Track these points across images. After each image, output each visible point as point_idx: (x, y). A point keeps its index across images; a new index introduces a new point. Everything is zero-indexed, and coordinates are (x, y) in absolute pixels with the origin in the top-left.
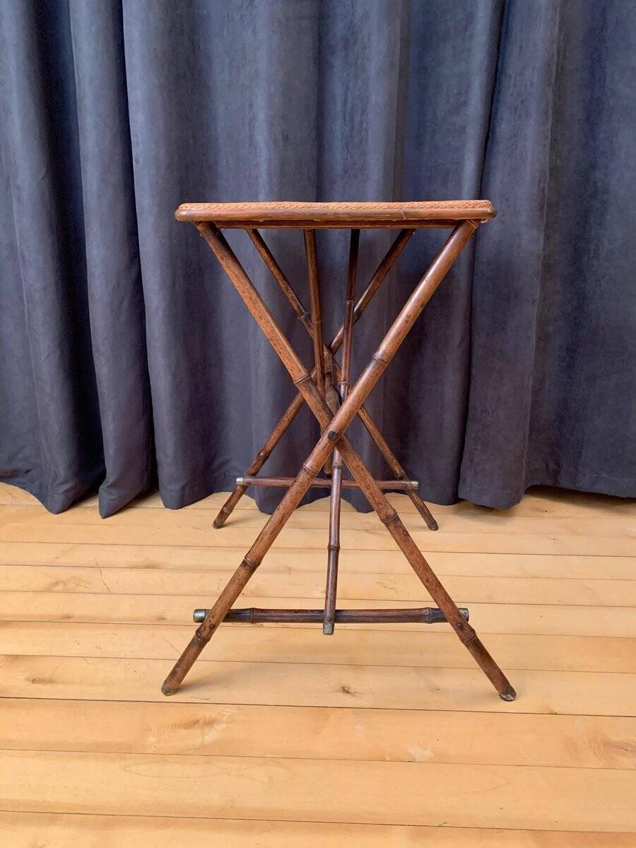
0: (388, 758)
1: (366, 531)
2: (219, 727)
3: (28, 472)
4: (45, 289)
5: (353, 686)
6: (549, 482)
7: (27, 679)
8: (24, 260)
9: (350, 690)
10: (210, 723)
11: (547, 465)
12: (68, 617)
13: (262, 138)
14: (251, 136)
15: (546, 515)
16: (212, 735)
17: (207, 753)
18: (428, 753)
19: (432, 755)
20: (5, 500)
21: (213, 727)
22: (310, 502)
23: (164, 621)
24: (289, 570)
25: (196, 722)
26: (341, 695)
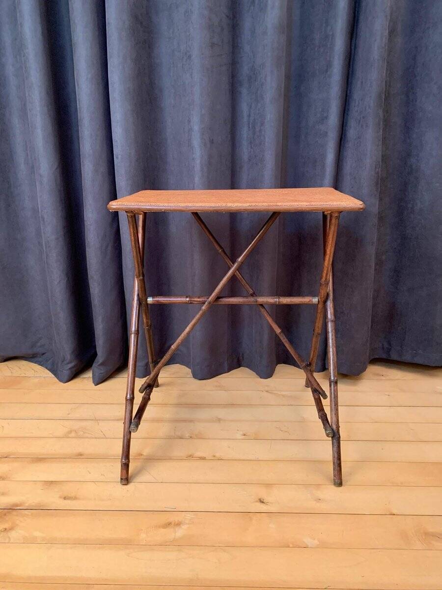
0: (291, 546)
1: (267, 391)
2: (184, 527)
3: (43, 354)
4: (57, 239)
5: (266, 499)
6: (384, 356)
7: (60, 497)
8: (43, 220)
9: (264, 501)
10: (179, 524)
11: (383, 345)
12: (80, 455)
13: (196, 142)
14: (190, 140)
15: (383, 378)
16: (180, 532)
17: (178, 544)
18: (316, 542)
19: (318, 543)
20: (30, 373)
21: (181, 527)
22: (228, 372)
23: (143, 456)
24: (219, 420)
25: (170, 524)
26: (259, 504)
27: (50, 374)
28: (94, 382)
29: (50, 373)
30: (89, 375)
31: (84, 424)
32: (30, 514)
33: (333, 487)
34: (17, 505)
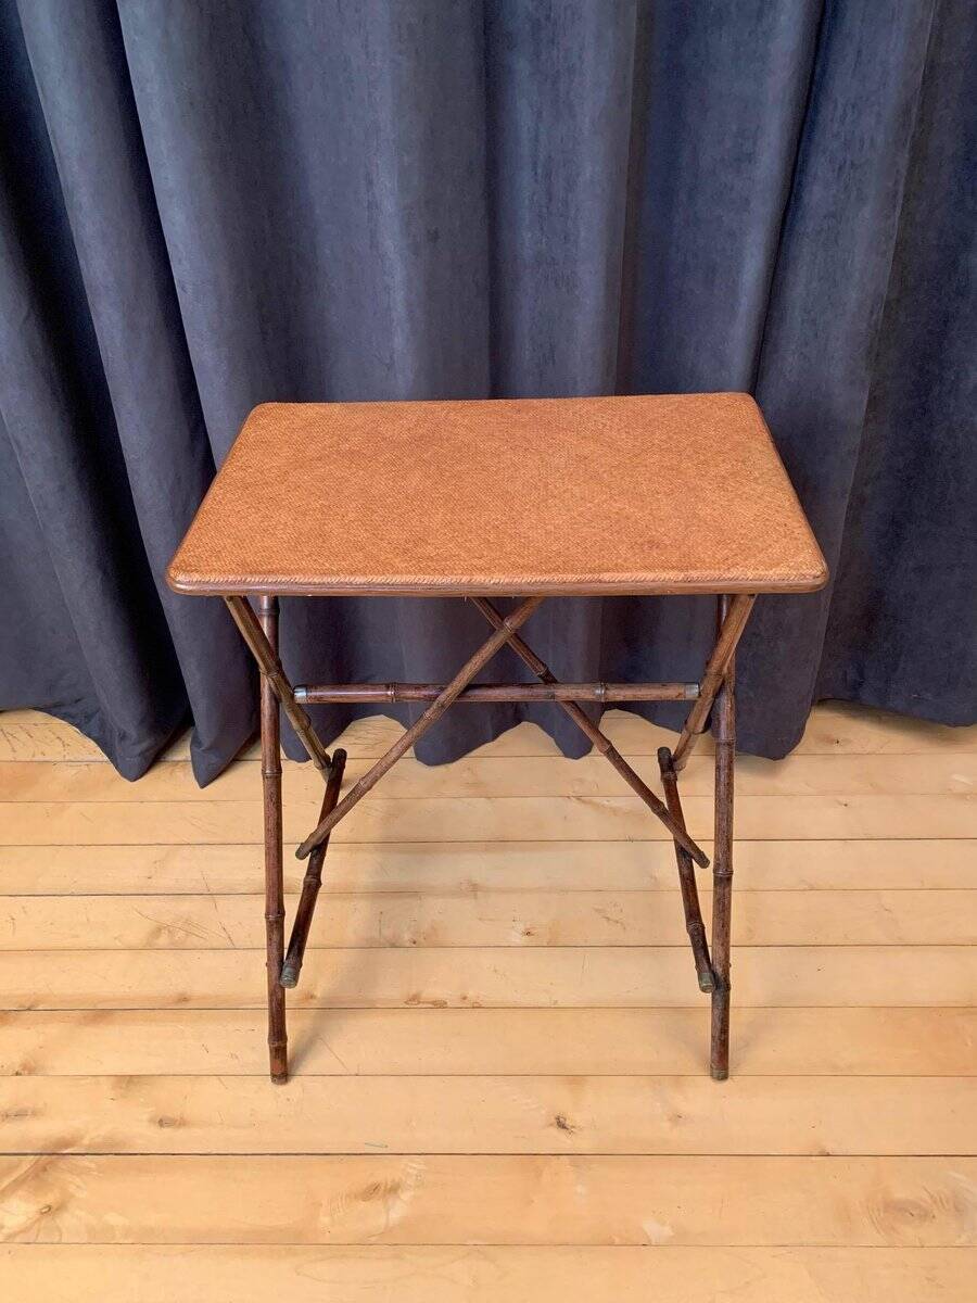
0: (617, 1241)
1: (578, 798)
2: (405, 1196)
3: (77, 701)
4: (62, 489)
6: (846, 695)
7: (151, 1121)
9: (568, 1123)
10: (394, 1190)
11: (846, 674)
12: (184, 999)
15: (837, 749)
16: (398, 1210)
17: (394, 1242)
18: (667, 1231)
19: (672, 1234)
20: (54, 752)
21: (399, 1197)
22: (495, 737)
23: (315, 1001)
24: (474, 889)
25: (376, 1188)
26: (555, 1131)
27: (99, 755)
28: (197, 777)
29: (99, 749)
30: (183, 753)
31: (186, 906)
32: (93, 1166)
33: (709, 1080)
34: (67, 1144)
